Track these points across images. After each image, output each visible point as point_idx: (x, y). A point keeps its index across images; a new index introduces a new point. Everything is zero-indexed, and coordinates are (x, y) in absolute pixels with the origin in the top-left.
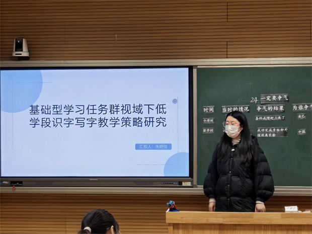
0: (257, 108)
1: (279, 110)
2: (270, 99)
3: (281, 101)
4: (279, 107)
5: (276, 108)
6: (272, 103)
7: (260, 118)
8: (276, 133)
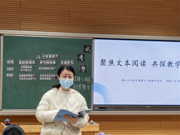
0: (40, 62)
1: (53, 63)
2: (48, 57)
3: (54, 58)
4: (53, 62)
5: (51, 63)
6: (48, 59)
7: (42, 68)
8: (51, 77)
